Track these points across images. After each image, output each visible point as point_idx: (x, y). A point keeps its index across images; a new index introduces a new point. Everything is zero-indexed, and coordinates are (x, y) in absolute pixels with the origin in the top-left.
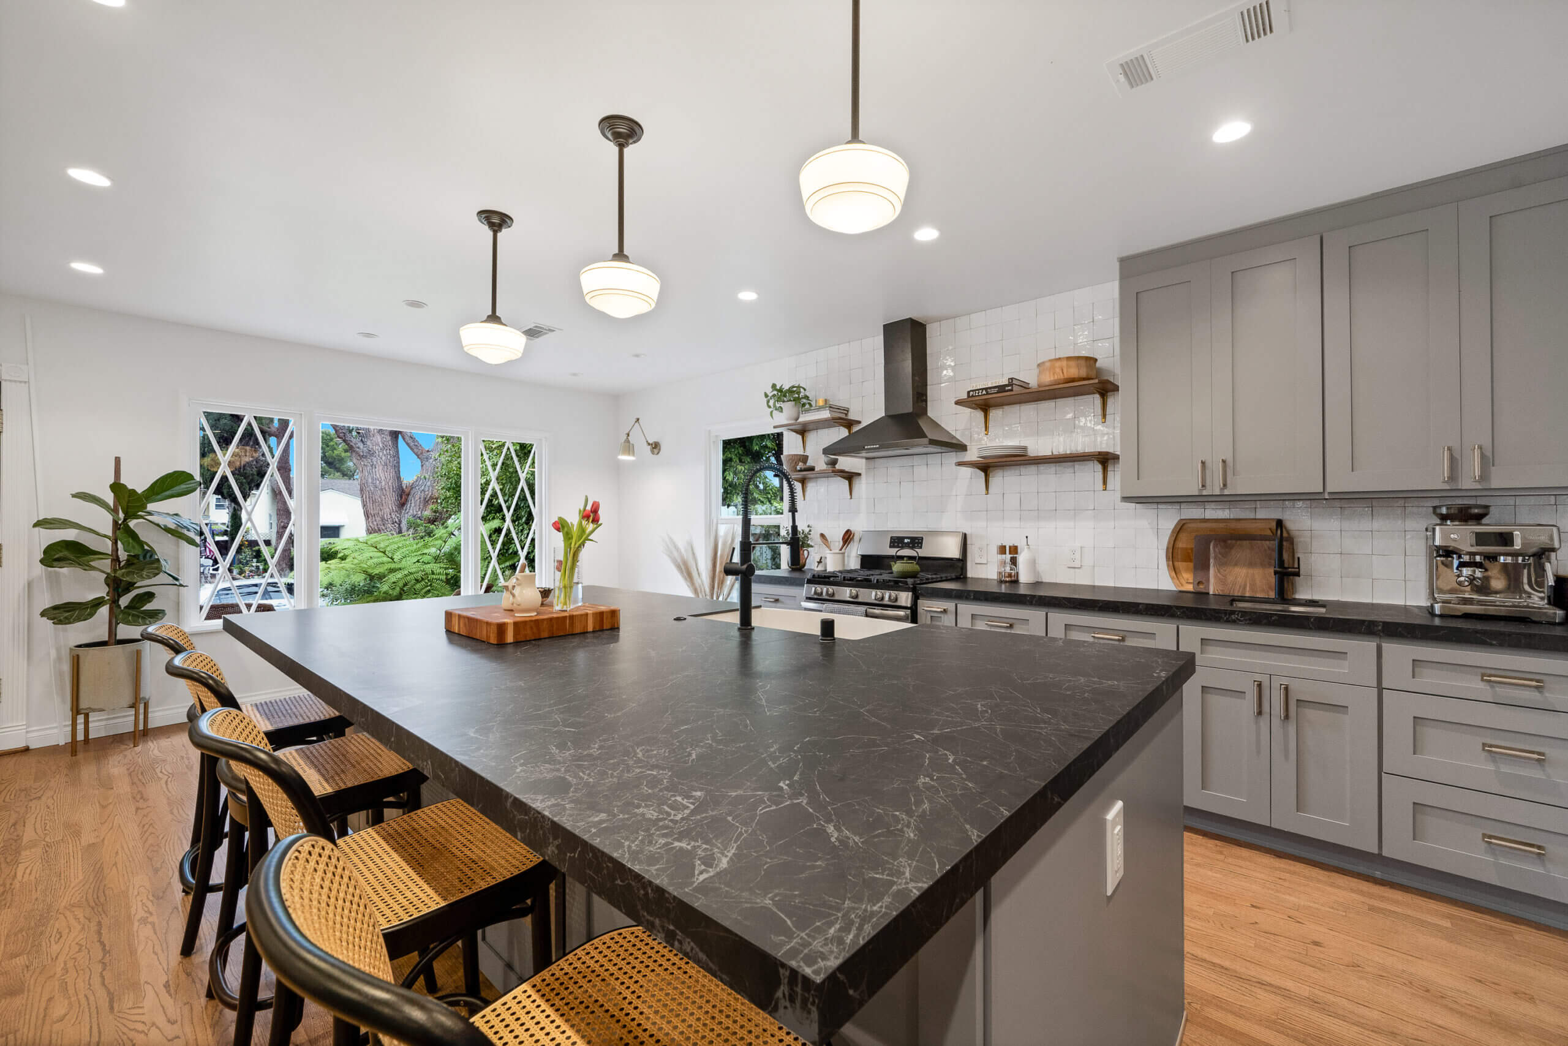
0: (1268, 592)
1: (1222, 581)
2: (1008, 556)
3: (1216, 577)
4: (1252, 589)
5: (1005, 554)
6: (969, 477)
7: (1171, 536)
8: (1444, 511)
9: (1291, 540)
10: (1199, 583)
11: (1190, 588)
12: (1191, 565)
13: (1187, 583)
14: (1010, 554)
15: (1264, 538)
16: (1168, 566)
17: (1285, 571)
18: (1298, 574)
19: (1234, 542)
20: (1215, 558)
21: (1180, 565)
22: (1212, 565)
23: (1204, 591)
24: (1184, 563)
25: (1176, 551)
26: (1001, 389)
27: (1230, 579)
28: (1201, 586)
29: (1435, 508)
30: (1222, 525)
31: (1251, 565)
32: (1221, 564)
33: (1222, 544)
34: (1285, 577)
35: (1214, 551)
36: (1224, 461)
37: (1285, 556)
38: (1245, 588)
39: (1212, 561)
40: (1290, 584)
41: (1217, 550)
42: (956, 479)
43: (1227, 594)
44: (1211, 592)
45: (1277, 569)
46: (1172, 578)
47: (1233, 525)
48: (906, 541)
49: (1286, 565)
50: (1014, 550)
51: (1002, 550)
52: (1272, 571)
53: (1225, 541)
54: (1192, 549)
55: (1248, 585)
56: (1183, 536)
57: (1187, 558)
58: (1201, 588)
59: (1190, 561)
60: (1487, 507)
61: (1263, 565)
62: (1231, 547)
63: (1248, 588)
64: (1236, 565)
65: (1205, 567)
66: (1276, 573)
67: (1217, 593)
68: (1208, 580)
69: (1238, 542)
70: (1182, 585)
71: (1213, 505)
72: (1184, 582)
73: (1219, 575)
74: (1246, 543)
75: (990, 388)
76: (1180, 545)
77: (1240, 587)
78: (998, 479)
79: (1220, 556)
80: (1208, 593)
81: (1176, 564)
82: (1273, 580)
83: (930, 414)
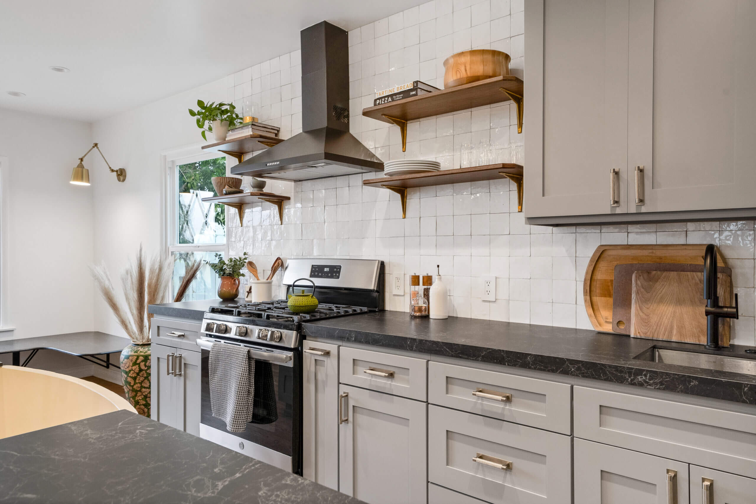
0: (699, 337)
1: (645, 321)
2: (421, 288)
3: (637, 315)
4: (680, 333)
5: (419, 285)
6: (388, 199)
7: (589, 265)
9: (728, 271)
10: (619, 323)
11: (608, 328)
12: (611, 300)
13: (606, 322)
14: (423, 285)
15: (695, 269)
16: (586, 301)
17: (718, 310)
18: (735, 316)
19: (659, 272)
20: (637, 293)
21: (598, 300)
22: (633, 301)
23: (624, 333)
24: (603, 299)
25: (594, 284)
26: (406, 94)
27: (654, 319)
28: (622, 327)
30: (645, 252)
31: (679, 302)
32: (644, 301)
33: (645, 275)
34: (720, 320)
35: (636, 284)
36: (641, 171)
37: (720, 291)
38: (671, 332)
39: (633, 296)
40: (726, 328)
41: (639, 282)
43: (650, 338)
44: (632, 335)
45: (709, 308)
46: (590, 316)
47: (659, 253)
48: (326, 270)
49: (721, 304)
50: (428, 280)
51: (415, 280)
52: (703, 310)
53: (649, 273)
54: (612, 281)
55: (675, 327)
56: (603, 266)
57: (606, 293)
58: (622, 330)
59: (610, 296)
61: (693, 303)
62: (656, 280)
63: (675, 332)
64: (661, 301)
65: (626, 304)
66: (707, 313)
67: (639, 337)
68: (629, 320)
69: (665, 274)
70: (600, 325)
71: (637, 228)
72: (602, 321)
73: (641, 314)
74: (673, 274)
75: (396, 94)
76: (600, 276)
77: (665, 330)
78: (415, 201)
79: (642, 290)
80: (629, 336)
81: (596, 299)
82: (704, 321)
83: (352, 131)
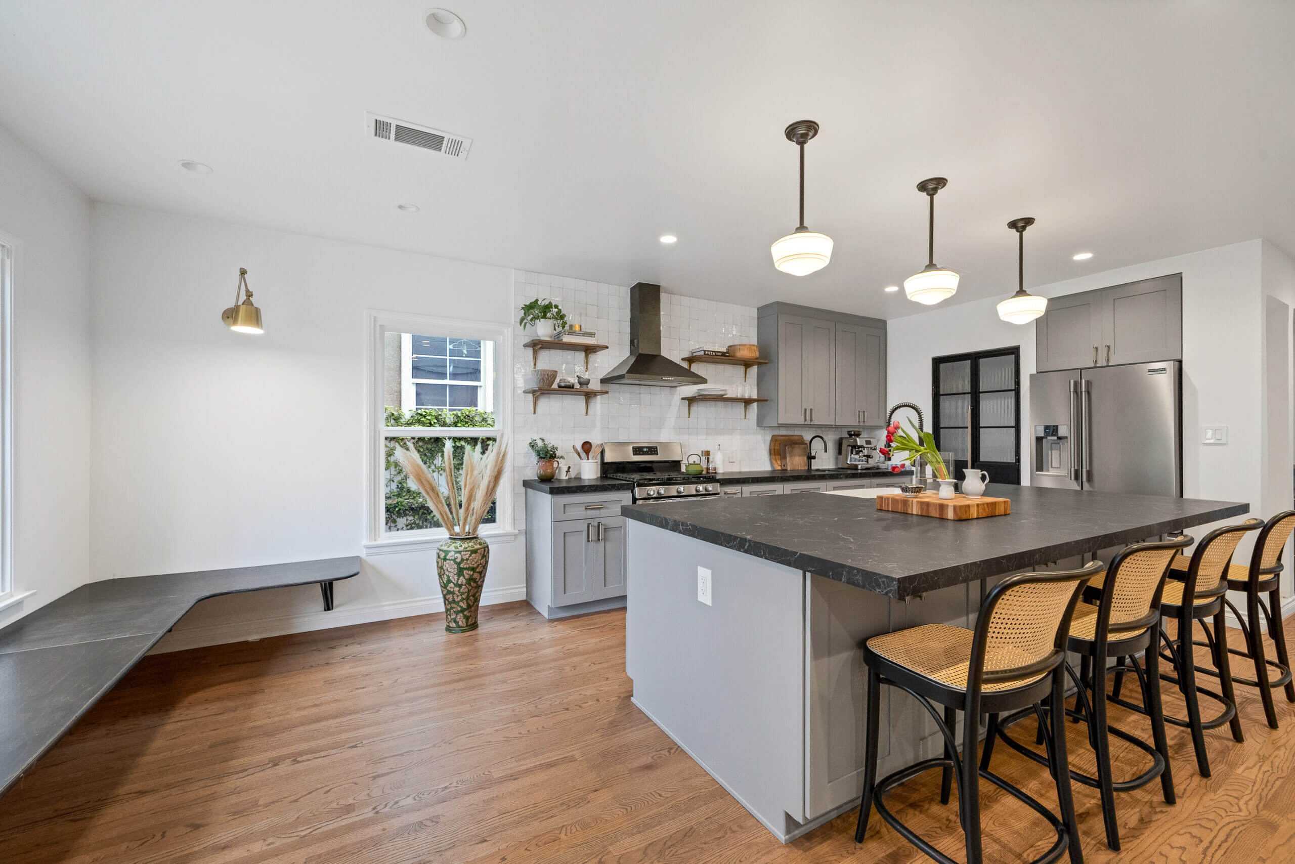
0: (803, 467)
1: (792, 464)
2: (707, 457)
3: (789, 462)
4: (800, 466)
6: (680, 407)
7: (770, 443)
8: (853, 433)
9: (807, 444)
10: (782, 465)
11: (779, 468)
12: (780, 457)
13: (779, 466)
15: (798, 443)
16: (770, 458)
18: (813, 459)
20: (789, 453)
21: (777, 457)
25: (772, 451)
26: (723, 354)
27: (794, 462)
28: (784, 466)
29: (848, 432)
30: (786, 438)
31: (799, 456)
32: (791, 456)
35: (788, 450)
36: (811, 410)
37: (807, 450)
38: (798, 465)
39: (787, 455)
42: (670, 405)
44: (789, 469)
45: (808, 457)
46: (771, 464)
47: (790, 438)
48: (645, 450)
49: (810, 455)
51: (705, 453)
52: (806, 457)
54: (779, 449)
56: (775, 443)
57: (779, 454)
58: (785, 468)
60: (859, 432)
62: (793, 448)
64: (794, 456)
65: (785, 458)
68: (787, 464)
69: (792, 445)
70: (775, 467)
71: (784, 429)
72: (777, 466)
74: (797, 446)
75: (718, 352)
76: (774, 448)
78: (697, 409)
80: (787, 470)
81: (773, 457)
